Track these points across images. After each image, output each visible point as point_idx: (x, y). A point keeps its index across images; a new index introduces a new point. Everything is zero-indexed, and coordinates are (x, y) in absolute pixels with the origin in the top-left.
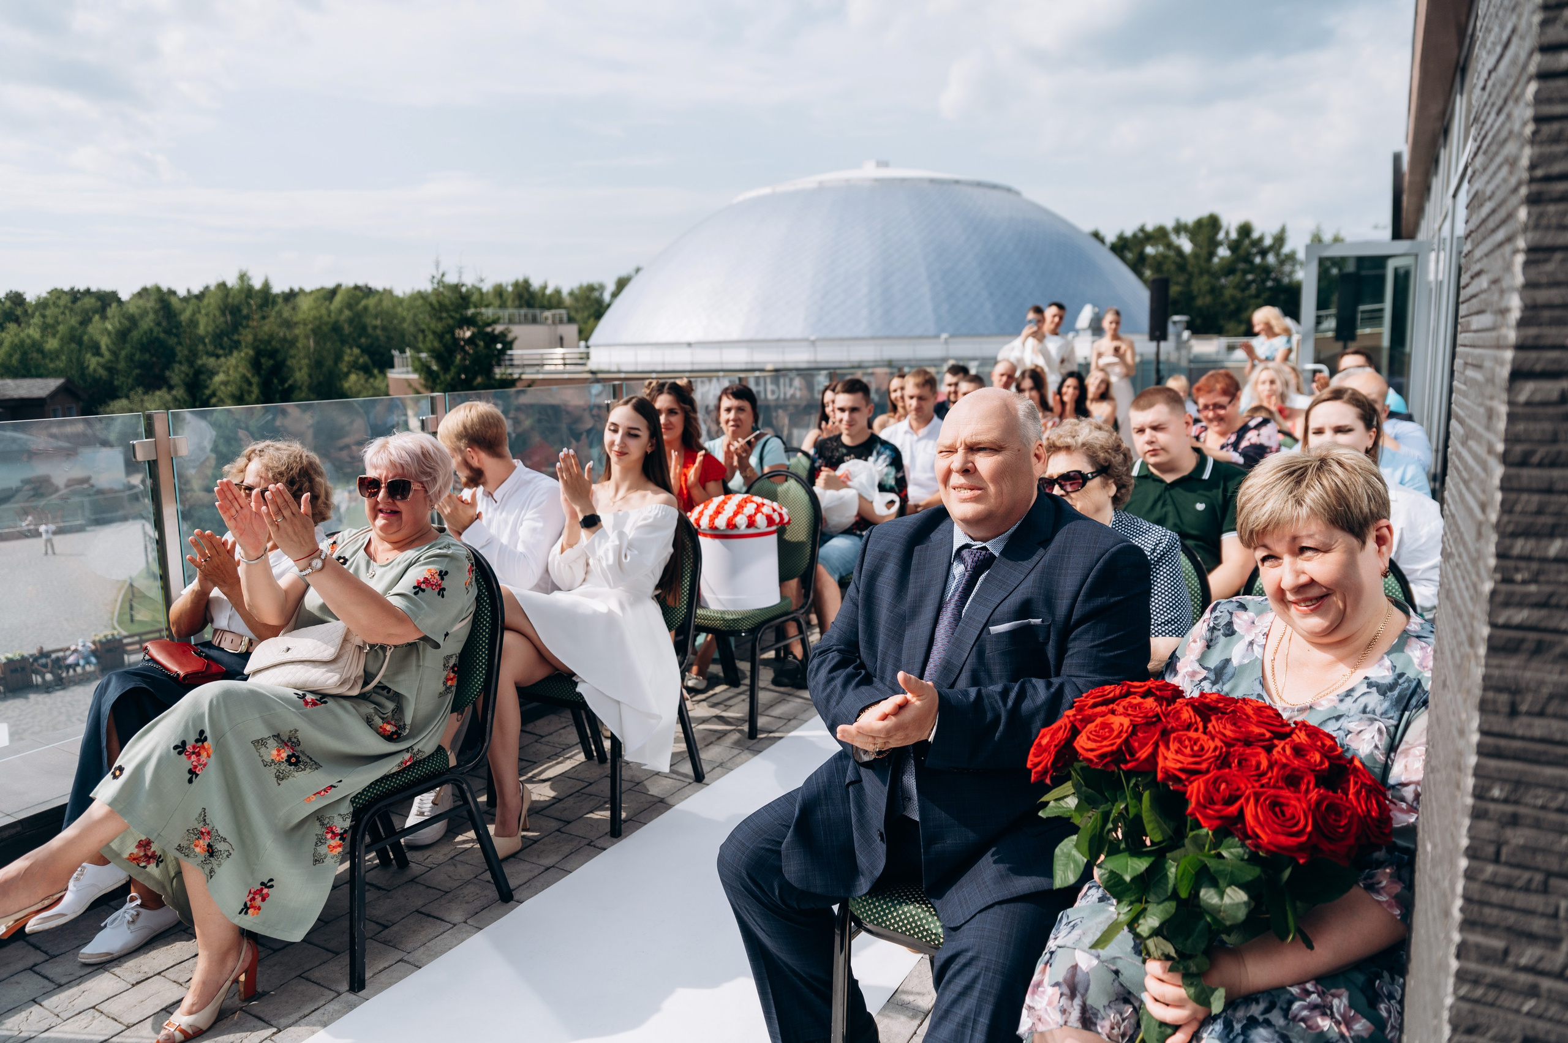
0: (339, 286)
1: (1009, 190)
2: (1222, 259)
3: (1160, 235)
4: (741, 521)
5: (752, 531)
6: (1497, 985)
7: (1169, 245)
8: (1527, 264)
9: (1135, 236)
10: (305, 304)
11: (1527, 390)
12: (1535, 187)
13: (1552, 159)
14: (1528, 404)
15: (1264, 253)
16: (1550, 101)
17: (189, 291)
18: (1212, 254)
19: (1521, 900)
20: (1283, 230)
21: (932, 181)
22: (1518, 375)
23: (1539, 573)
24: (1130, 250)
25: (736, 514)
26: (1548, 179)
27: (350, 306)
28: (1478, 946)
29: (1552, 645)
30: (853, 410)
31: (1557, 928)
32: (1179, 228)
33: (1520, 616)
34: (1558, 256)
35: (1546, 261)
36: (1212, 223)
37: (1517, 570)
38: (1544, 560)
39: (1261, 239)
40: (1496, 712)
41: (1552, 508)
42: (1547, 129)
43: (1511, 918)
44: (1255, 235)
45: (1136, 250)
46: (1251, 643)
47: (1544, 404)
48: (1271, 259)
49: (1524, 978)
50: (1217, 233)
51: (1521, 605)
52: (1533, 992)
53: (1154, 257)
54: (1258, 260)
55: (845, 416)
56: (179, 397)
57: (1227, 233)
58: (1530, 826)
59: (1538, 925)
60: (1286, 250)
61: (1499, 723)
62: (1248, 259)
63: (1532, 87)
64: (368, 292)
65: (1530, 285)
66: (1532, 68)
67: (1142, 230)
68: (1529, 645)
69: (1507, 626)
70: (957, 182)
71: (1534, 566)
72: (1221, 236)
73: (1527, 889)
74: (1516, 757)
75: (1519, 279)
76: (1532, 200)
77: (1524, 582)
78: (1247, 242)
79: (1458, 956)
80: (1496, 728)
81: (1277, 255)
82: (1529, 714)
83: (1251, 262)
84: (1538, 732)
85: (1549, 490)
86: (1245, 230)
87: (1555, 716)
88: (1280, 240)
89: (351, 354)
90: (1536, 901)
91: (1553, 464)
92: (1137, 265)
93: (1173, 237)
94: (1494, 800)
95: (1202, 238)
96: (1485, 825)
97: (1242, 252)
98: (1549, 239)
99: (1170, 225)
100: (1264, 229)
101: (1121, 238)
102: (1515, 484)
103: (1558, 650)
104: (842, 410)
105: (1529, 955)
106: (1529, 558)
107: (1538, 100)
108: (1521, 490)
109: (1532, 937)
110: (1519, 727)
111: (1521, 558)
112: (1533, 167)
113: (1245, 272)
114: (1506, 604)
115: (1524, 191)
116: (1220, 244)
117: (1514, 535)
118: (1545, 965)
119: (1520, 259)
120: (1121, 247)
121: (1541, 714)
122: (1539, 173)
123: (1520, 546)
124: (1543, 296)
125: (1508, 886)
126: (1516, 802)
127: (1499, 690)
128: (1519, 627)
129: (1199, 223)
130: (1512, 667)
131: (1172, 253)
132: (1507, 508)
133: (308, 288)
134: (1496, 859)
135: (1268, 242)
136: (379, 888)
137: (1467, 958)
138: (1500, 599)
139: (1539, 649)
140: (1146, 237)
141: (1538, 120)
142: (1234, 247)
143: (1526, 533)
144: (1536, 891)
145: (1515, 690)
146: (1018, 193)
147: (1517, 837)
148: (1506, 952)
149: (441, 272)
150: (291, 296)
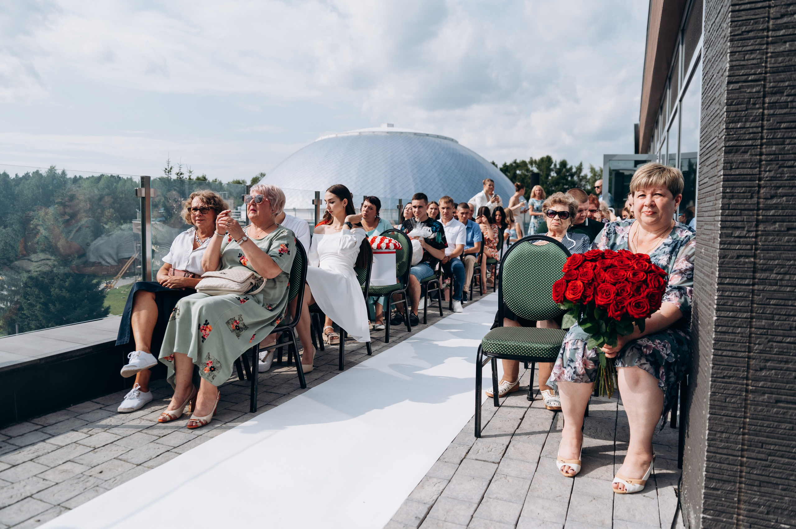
0: (102, 175)
1: (452, 140)
2: (553, 177)
3: (523, 165)
4: (383, 245)
5: (387, 250)
6: (730, 244)
7: (528, 170)
8: (730, 56)
9: (511, 165)
10: (85, 185)
11: (731, 87)
12: (731, 37)
13: (735, 31)
14: (731, 90)
15: (572, 175)
16: (734, 17)
17: (16, 175)
18: (548, 175)
19: (735, 218)
20: (581, 165)
21: (415, 134)
22: (729, 83)
23: (736, 132)
24: (509, 172)
25: (381, 242)
26: (734, 35)
27: (108, 187)
28: (725, 233)
29: (740, 150)
30: (420, 207)
31: (744, 224)
32: (532, 162)
33: (732, 143)
34: (737, 54)
35: (735, 55)
36: (548, 160)
37: (731, 131)
38: (737, 128)
39: (571, 168)
40: (727, 169)
41: (738, 115)
42: (733, 24)
43: (733, 224)
44: (568, 167)
45: (512, 172)
46: (623, 237)
47: (735, 89)
48: (575, 178)
49: (736, 240)
50: (551, 165)
51: (732, 141)
52: (739, 243)
53: (520, 175)
54: (569, 179)
55: (416, 210)
56: (15, 229)
57: (555, 165)
58: (736, 198)
59: (739, 224)
60: (582, 174)
61: (728, 172)
62: (565, 178)
63: (730, 14)
64: (118, 179)
65: (731, 61)
66: (730, 9)
67: (515, 162)
68: (734, 150)
69: (729, 146)
70: (427, 135)
71: (735, 130)
72: (552, 166)
73: (736, 215)
74: (732, 181)
75: (729, 59)
76: (731, 41)
77: (733, 135)
78: (564, 170)
79: (720, 238)
80: (727, 173)
81: (579, 176)
82: (735, 168)
83: (567, 180)
84: (737, 173)
85: (737, 111)
86: (564, 164)
87: (741, 168)
88: (580, 169)
89: (108, 212)
90: (739, 218)
91: (738, 104)
92: (513, 179)
93: (529, 166)
94: (728, 193)
95: (543, 167)
96: (725, 200)
97: (562, 175)
98: (735, 50)
99: (528, 160)
100: (573, 164)
101: (505, 165)
102: (729, 110)
103: (741, 151)
104: (415, 207)
105: (737, 233)
106: (733, 128)
107: (732, 17)
108: (731, 112)
109: (738, 228)
110: (733, 172)
111: (731, 128)
112: (731, 33)
113: (564, 184)
114: (728, 141)
115: (729, 38)
116: (552, 170)
117: (730, 123)
118: (742, 235)
119: (729, 55)
120: (506, 169)
121: (738, 168)
122: (732, 34)
123: (731, 125)
124: (734, 63)
125: (732, 215)
126: (733, 193)
127: (727, 163)
128: (732, 146)
129: (542, 160)
130: (731, 157)
131: (529, 174)
132: (728, 116)
133: (85, 176)
134: (729, 209)
135: (574, 170)
136: (243, 386)
137: (723, 238)
138: (727, 140)
139: (736, 152)
140: (517, 165)
141: (732, 22)
142: (558, 172)
143: (732, 122)
144: (739, 216)
145: (731, 163)
146: (457, 142)
147: (733, 201)
148: (732, 233)
149: (170, 167)
150: (76, 180)
